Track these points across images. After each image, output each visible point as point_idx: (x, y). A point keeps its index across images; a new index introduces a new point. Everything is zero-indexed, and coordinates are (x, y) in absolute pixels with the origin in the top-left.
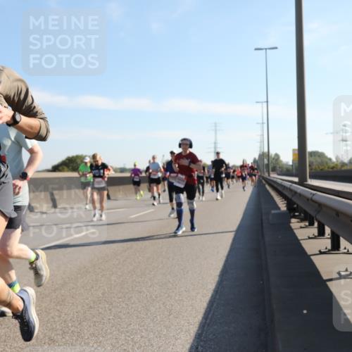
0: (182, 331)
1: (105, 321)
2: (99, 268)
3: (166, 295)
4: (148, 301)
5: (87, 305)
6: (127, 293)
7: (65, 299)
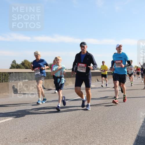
0: (129, 138)
1: (97, 131)
2: (94, 109)
3: (122, 122)
4: (114, 124)
5: (89, 124)
6: (105, 120)
7: (80, 121)
